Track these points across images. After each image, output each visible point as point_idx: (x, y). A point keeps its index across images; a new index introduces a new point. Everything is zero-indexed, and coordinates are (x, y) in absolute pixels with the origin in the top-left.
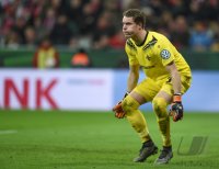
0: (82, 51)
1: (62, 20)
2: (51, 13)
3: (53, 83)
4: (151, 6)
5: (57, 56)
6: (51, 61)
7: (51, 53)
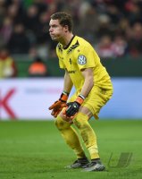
0: (38, 60)
1: (19, 29)
2: (7, 22)
3: (11, 93)
4: (108, 14)
5: (14, 66)
6: (8, 71)
7: (9, 62)
